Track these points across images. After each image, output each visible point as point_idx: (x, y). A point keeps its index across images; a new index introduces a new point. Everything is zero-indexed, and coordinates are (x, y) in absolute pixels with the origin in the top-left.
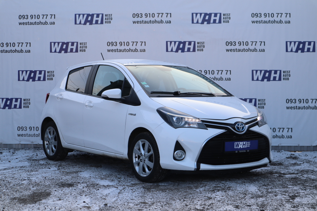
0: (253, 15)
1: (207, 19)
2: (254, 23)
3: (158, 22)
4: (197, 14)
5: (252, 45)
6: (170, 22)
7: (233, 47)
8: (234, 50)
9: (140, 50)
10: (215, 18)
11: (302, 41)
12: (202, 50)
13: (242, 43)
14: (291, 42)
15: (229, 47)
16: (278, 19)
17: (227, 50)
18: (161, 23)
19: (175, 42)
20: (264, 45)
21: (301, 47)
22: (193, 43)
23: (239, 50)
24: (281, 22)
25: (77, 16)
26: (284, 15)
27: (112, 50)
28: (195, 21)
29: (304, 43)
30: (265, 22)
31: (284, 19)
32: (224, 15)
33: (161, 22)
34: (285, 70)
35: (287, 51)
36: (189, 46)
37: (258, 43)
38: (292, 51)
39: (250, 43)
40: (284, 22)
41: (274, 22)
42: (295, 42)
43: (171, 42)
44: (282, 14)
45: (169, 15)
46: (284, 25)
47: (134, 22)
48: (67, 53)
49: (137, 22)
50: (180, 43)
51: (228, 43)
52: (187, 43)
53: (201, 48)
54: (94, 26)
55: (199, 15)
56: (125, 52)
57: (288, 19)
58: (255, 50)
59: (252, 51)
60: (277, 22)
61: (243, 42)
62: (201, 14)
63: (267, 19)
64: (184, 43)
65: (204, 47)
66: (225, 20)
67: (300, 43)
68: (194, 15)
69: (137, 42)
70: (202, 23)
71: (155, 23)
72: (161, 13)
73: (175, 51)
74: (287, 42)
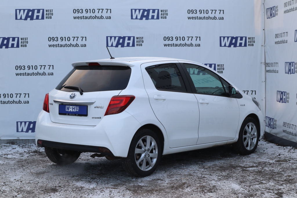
0: (189, 11)
1: (145, 14)
2: (190, 19)
3: (98, 18)
4: (135, 10)
5: (188, 40)
6: (110, 18)
7: (170, 42)
8: (171, 45)
9: (81, 45)
10: (153, 14)
11: (235, 37)
12: (141, 45)
13: (179, 38)
14: (224, 38)
15: (167, 42)
16: (212, 16)
17: (165, 45)
18: (102, 19)
19: (115, 37)
20: (200, 40)
21: (234, 42)
22: (132, 38)
23: (176, 45)
24: (215, 18)
25: (18, 11)
26: (218, 12)
27: (53, 46)
28: (134, 17)
29: (236, 38)
30: (200, 18)
31: (217, 15)
32: (162, 11)
33: (102, 17)
34: (219, 64)
35: (221, 46)
36: (129, 41)
37: (194, 39)
38: (225, 46)
39: (186, 39)
40: (218, 18)
41: (209, 18)
42: (228, 38)
43: (111, 37)
44: (216, 10)
45: (109, 11)
46: (217, 21)
47: (75, 18)
48: (8, 48)
49: (78, 18)
50: (120, 38)
51: (165, 39)
52: (127, 38)
53: (140, 43)
54: (35, 21)
55: (137, 11)
56: (66, 47)
57: (221, 15)
58: (191, 45)
59: (188, 45)
60: (211, 18)
61: (180, 37)
62: (140, 10)
63: (202, 15)
64: (124, 38)
65: (143, 42)
66: (163, 16)
67: (233, 38)
68: (133, 11)
69: (78, 37)
70: (141, 19)
71: (96, 19)
72: (101, 9)
73: (115, 46)
74: (220, 37)
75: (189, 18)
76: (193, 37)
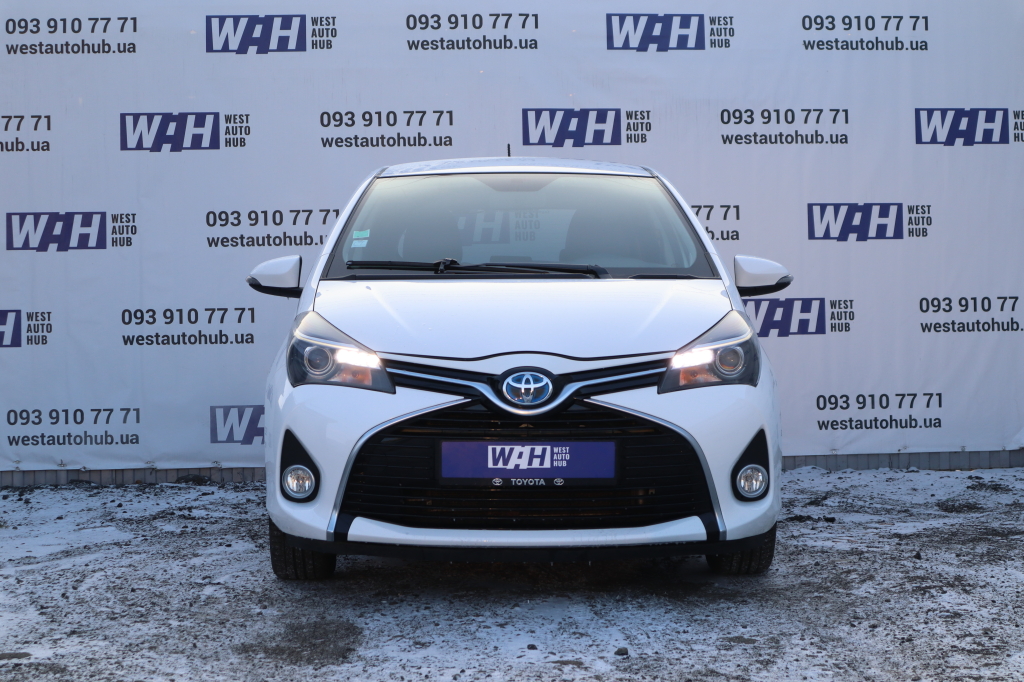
0: (808, 22)
1: (657, 34)
2: (812, 48)
3: (493, 44)
4: (622, 18)
5: (806, 122)
6: (534, 44)
7: (743, 129)
8: (748, 139)
9: (435, 138)
10: (684, 32)
11: (967, 109)
12: (644, 139)
13: (774, 116)
14: (930, 112)
15: (733, 129)
16: (888, 36)
17: (726, 139)
18: (505, 47)
19: (553, 113)
20: (847, 122)
21: (964, 127)
22: (611, 116)
23: (765, 139)
24: (897, 45)
25: (215, 23)
26: (907, 23)
27: (338, 142)
28: (618, 41)
29: (973, 115)
30: (847, 45)
31: (906, 34)
32: (712, 21)
33: (506, 43)
34: (913, 203)
35: (919, 140)
36: (600, 127)
37: (827, 116)
38: (934, 140)
39: (800, 116)
40: (907, 45)
41: (876, 44)
42: (944, 112)
43: (538, 113)
44: (901, 18)
45: (531, 20)
46: (906, 55)
47: (412, 45)
48: (180, 151)
49: (423, 45)
50: (569, 114)
51: (727, 116)
52: (593, 116)
53: (640, 132)
54: (274, 58)
55: (629, 21)
56: (383, 145)
57: (920, 34)
58: (817, 138)
59: (805, 140)
60: (885, 46)
61: (777, 111)
62: (636, 18)
63: (853, 35)
64: (583, 115)
65: (649, 127)
66: (717, 38)
67: (960, 114)
68: (615, 21)
69: (424, 113)
70: (643, 47)
71: (485, 48)
72: (503, 15)
73: (552, 141)
74: (918, 111)
75: (808, 45)
76: (821, 111)
